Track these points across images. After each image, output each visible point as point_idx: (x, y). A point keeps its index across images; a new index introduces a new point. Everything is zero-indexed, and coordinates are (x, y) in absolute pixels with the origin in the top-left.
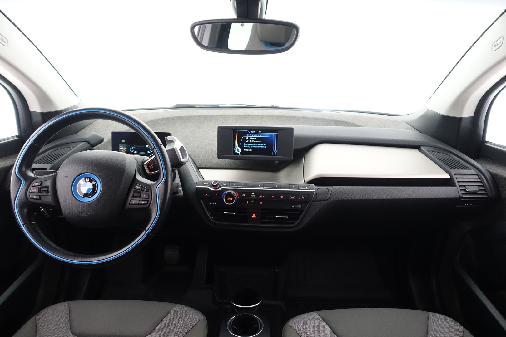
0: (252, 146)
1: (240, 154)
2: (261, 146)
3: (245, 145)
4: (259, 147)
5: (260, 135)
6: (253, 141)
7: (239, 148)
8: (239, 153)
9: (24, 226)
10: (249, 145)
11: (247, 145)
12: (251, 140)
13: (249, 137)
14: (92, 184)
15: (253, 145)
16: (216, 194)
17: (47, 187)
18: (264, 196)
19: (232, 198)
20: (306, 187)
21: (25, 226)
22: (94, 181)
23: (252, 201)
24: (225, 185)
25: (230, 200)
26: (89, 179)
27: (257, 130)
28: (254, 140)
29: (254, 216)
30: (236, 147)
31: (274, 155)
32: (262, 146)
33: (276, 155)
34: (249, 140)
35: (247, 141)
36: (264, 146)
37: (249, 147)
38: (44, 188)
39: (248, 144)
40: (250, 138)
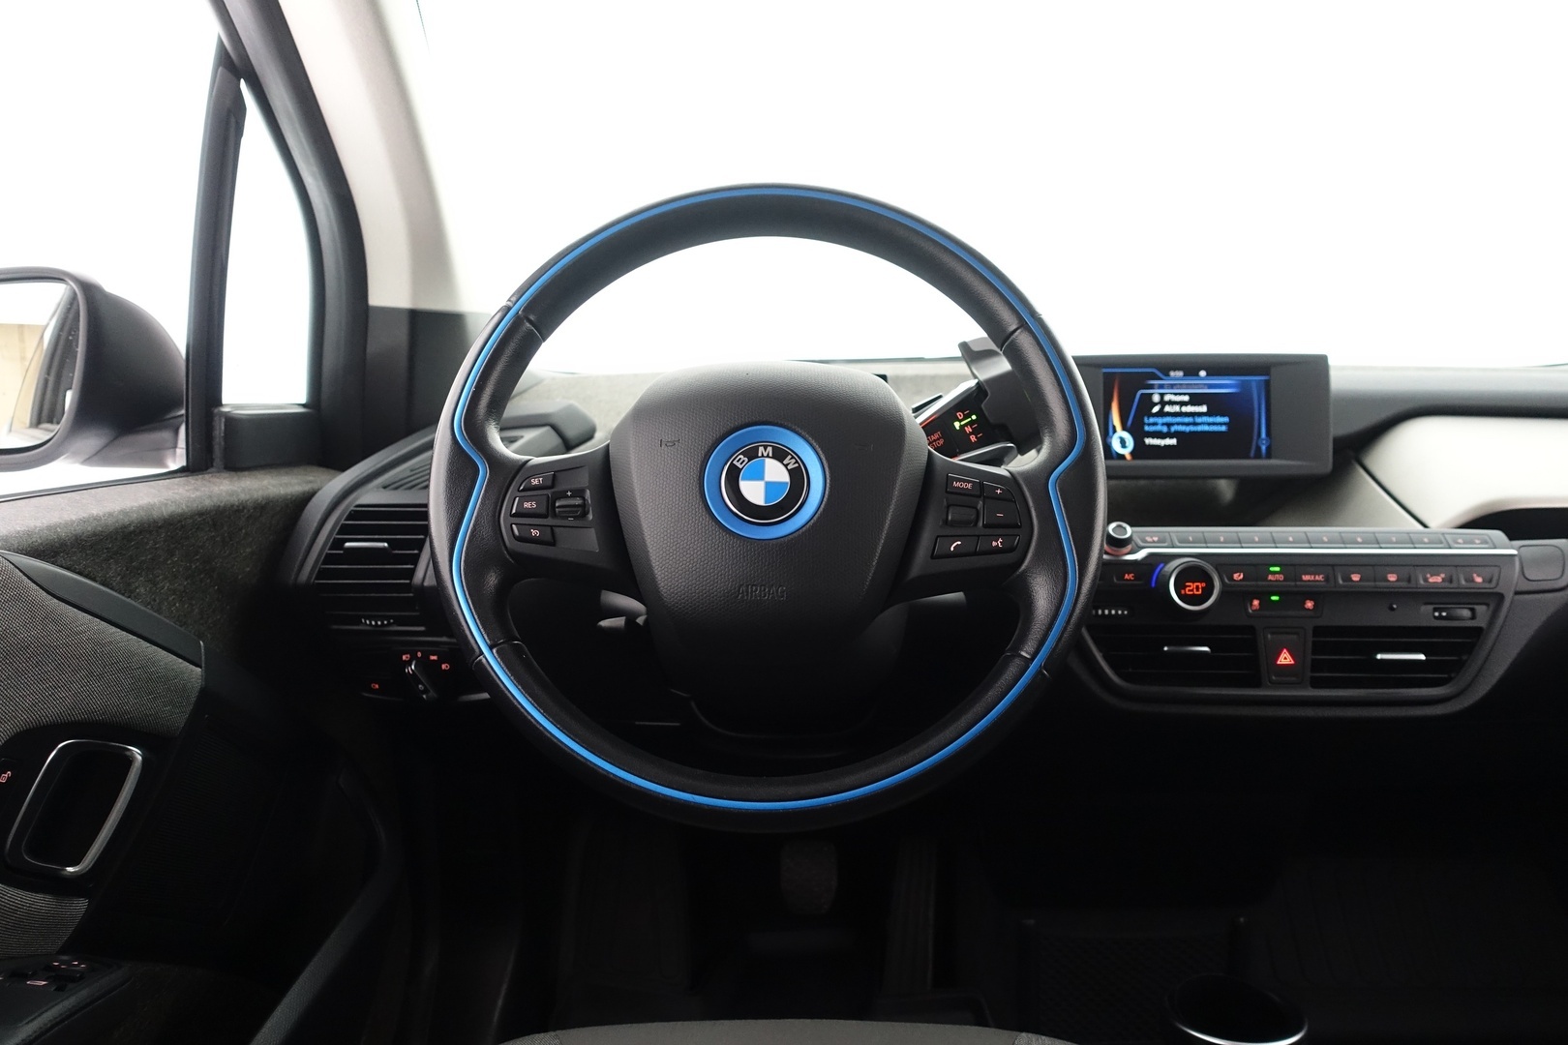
0: (1173, 424)
1: (1128, 457)
2: (1209, 424)
3: (1149, 424)
4: (1200, 428)
5: (1204, 383)
6: (1176, 408)
7: (1127, 436)
8: (1126, 452)
9: (494, 651)
10: (1163, 424)
11: (1155, 424)
12: (1171, 403)
13: (1162, 395)
14: (786, 466)
15: (1178, 424)
16: (1126, 576)
17: (579, 493)
18: (1319, 578)
19: (1204, 585)
20: (1477, 541)
21: (497, 652)
22: (793, 457)
23: (1275, 598)
24: (1154, 542)
25: (1194, 594)
26: (770, 449)
27: (1190, 366)
28: (1182, 404)
29: (1285, 659)
30: (1115, 431)
31: (1258, 456)
32: (1214, 424)
33: (1269, 456)
34: (1163, 403)
35: (1156, 409)
36: (1219, 424)
37: (1165, 429)
38: (567, 497)
39: (1160, 420)
40: (1167, 398)
